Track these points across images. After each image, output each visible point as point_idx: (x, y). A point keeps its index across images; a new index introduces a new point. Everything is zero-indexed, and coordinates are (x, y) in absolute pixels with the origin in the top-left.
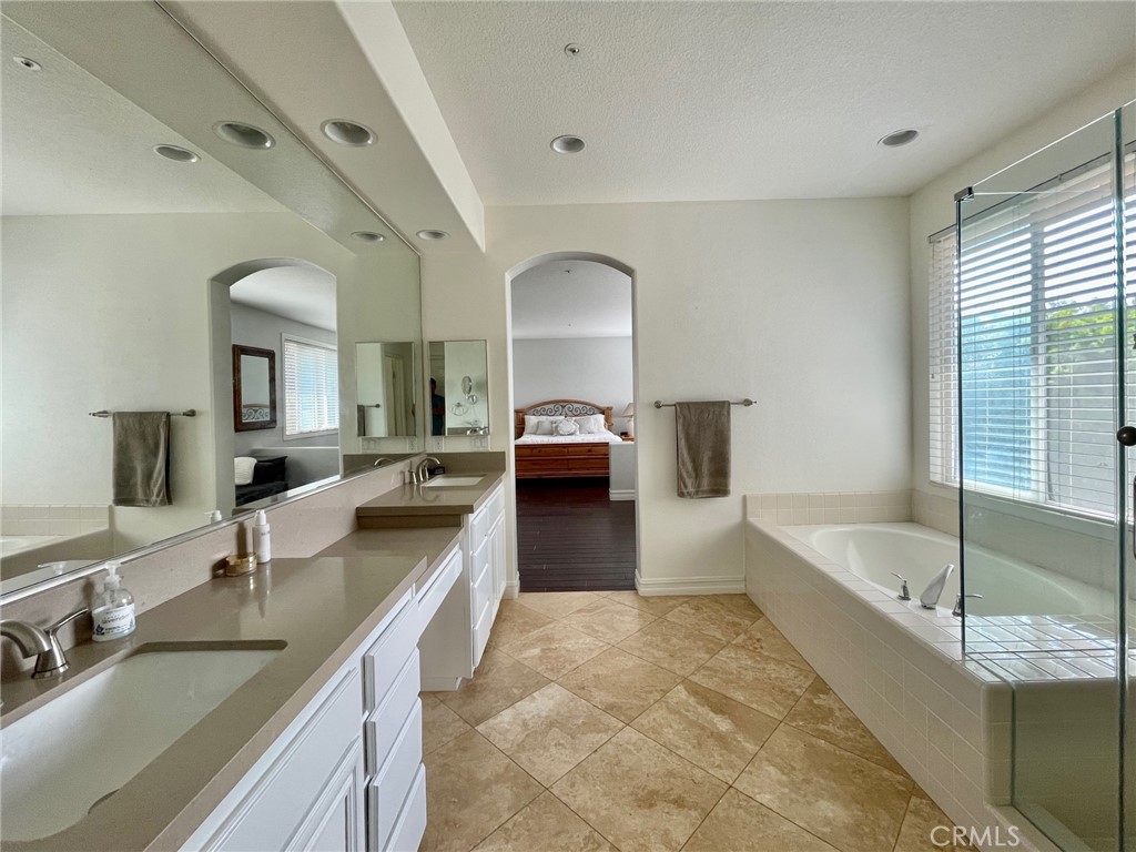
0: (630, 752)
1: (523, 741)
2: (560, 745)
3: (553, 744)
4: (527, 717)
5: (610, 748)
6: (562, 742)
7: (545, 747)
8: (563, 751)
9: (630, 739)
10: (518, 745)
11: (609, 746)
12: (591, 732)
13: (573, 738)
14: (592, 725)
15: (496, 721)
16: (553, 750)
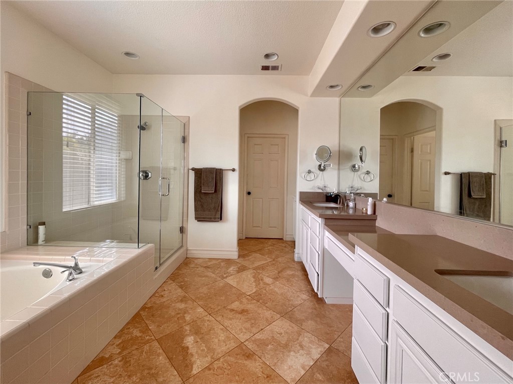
0: (246, 329)
1: (299, 336)
2: (279, 334)
3: (283, 334)
4: (301, 351)
5: (254, 330)
6: (279, 335)
7: (287, 333)
8: (278, 331)
9: (244, 335)
10: (301, 335)
11: (255, 332)
12: (263, 340)
13: (273, 337)
14: (262, 344)
15: (319, 349)
16: (282, 331)
